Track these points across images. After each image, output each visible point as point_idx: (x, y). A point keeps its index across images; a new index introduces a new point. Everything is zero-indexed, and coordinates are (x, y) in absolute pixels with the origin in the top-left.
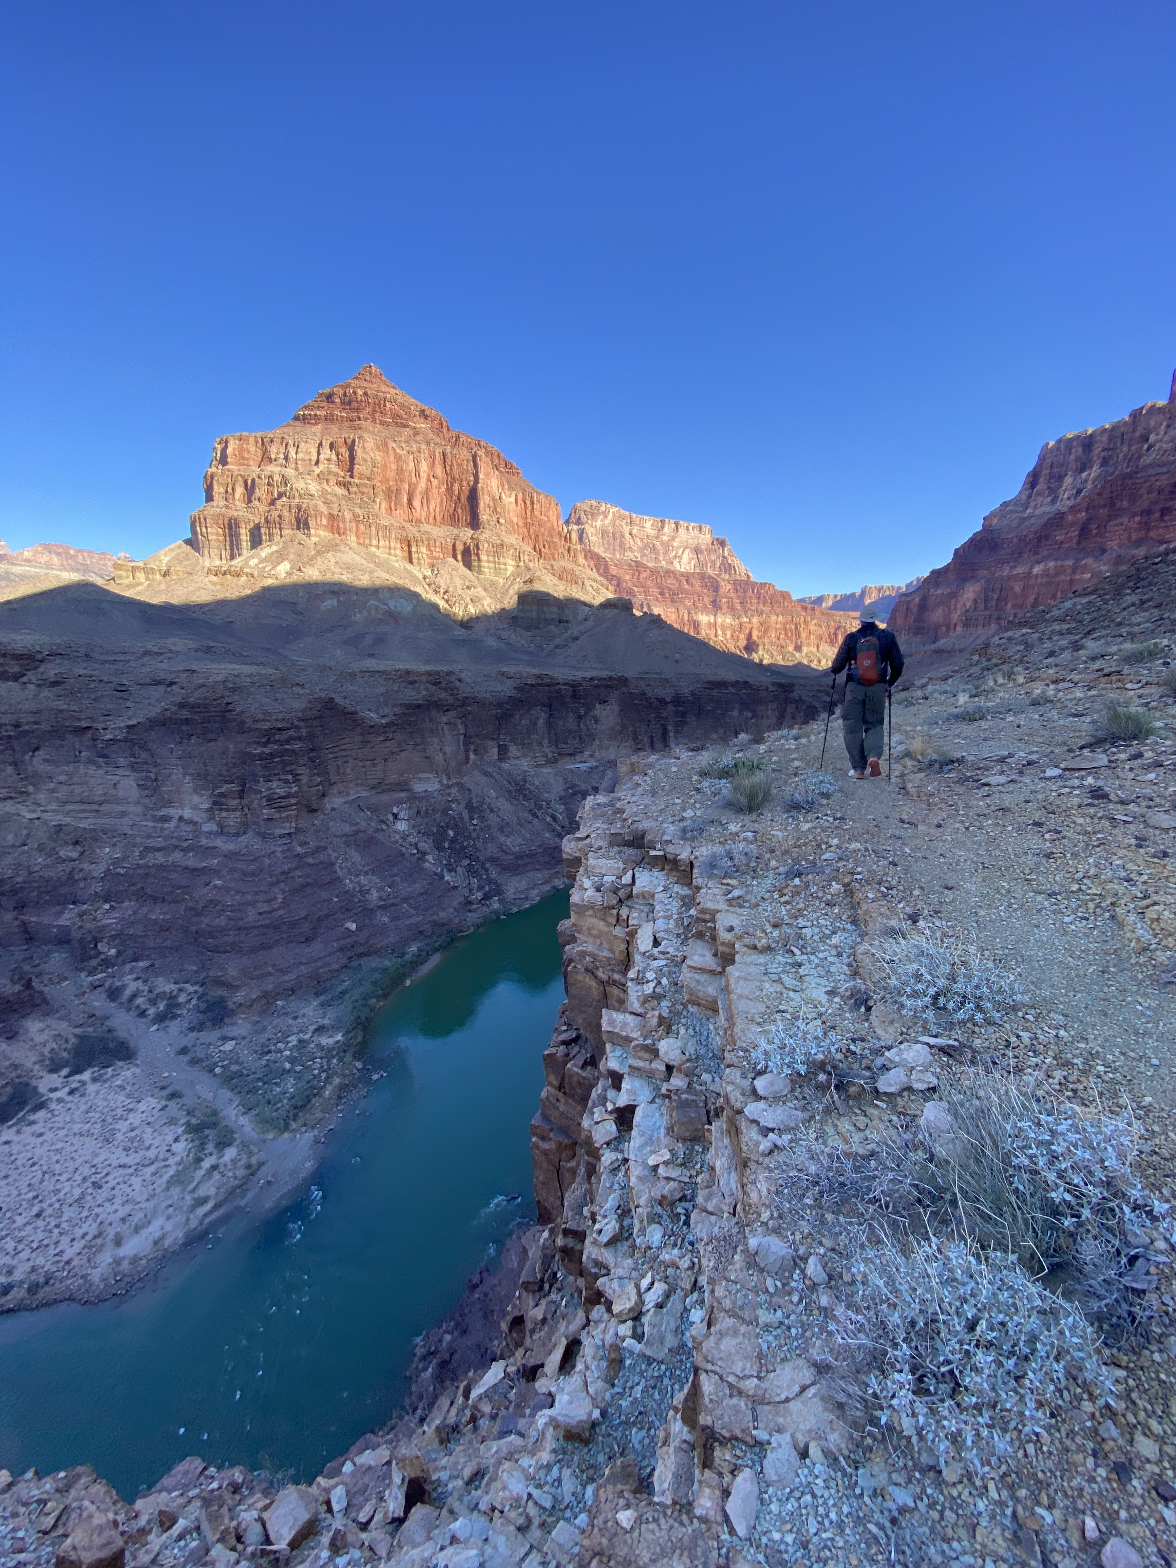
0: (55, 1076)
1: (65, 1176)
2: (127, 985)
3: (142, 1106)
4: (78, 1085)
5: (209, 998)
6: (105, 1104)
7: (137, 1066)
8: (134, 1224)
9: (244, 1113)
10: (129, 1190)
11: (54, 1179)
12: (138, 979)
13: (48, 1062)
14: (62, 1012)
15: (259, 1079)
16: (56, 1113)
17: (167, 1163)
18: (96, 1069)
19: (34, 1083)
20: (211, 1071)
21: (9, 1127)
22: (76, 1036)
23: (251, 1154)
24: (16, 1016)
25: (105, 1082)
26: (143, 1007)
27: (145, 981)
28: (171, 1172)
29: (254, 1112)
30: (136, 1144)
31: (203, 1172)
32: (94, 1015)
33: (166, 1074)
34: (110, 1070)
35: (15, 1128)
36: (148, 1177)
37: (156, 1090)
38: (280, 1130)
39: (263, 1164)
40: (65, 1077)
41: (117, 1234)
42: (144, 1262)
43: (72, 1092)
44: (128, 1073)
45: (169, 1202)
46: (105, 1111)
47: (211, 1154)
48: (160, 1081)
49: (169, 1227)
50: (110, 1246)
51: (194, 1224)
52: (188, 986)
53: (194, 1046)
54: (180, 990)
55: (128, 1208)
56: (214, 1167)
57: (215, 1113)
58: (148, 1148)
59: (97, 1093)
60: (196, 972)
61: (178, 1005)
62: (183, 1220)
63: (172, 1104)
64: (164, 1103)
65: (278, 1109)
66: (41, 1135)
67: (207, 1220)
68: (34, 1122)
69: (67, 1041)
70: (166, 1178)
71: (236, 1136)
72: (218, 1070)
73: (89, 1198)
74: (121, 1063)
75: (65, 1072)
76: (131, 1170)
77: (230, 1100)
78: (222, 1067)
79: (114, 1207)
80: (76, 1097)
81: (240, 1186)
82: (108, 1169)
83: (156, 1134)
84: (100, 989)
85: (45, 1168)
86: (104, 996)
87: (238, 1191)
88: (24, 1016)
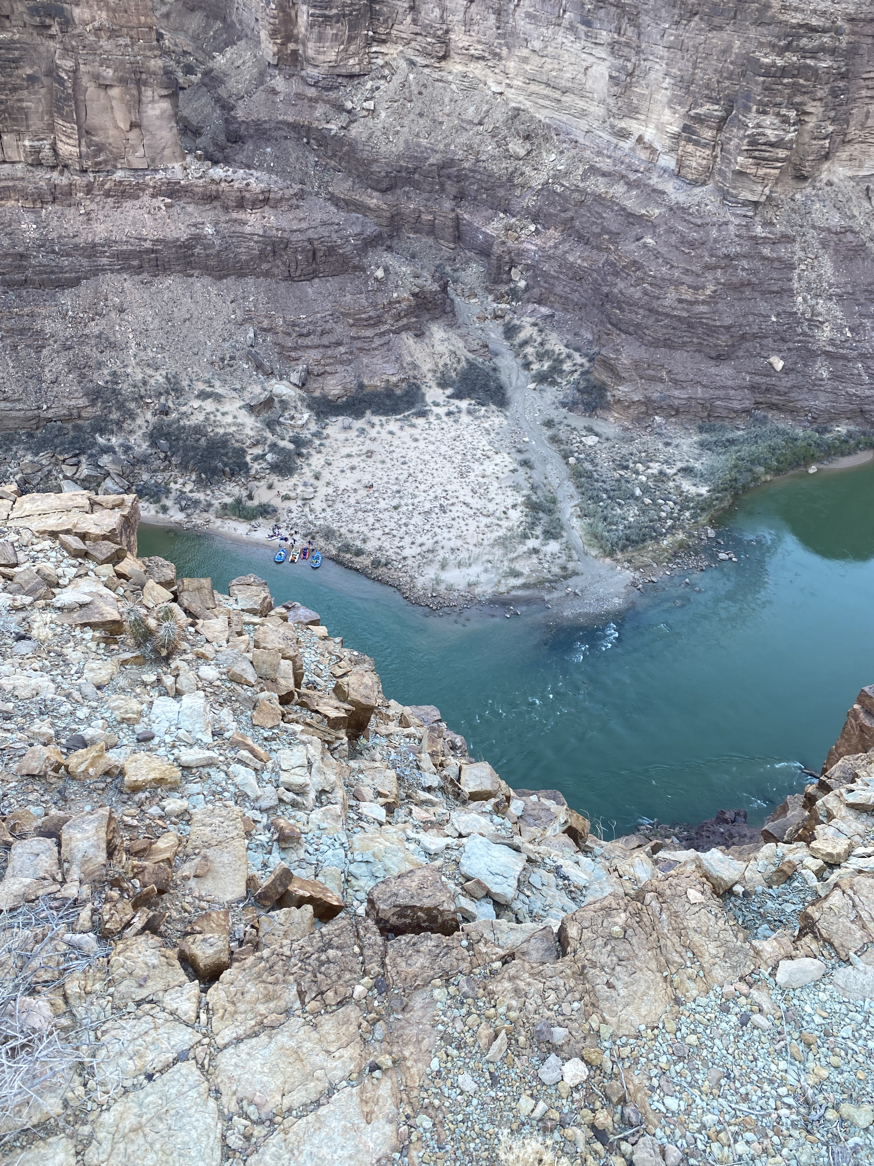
0: (440, 391)
1: (422, 487)
2: (524, 327)
3: (498, 459)
4: (455, 410)
5: (592, 378)
6: (470, 439)
7: (506, 417)
8: (459, 558)
9: (579, 516)
10: (464, 528)
11: (414, 485)
12: (535, 325)
13: (439, 375)
14: (463, 330)
15: (606, 491)
16: (432, 426)
17: (500, 523)
18: (473, 402)
19: (424, 389)
20: (566, 457)
21: (397, 420)
22: (467, 360)
23: (570, 558)
24: (428, 316)
25: (477, 418)
26: (531, 358)
27: (541, 331)
28: (501, 532)
29: (588, 520)
30: (482, 491)
31: (525, 549)
32: (487, 346)
33: (526, 439)
34: (484, 408)
35: (399, 424)
36: (482, 525)
37: (514, 450)
38: (605, 551)
39: (578, 574)
40: (448, 397)
41: (444, 559)
42: (456, 594)
43: (449, 414)
44: (497, 421)
45: (491, 558)
46: (469, 446)
47: (537, 537)
48: (519, 443)
49: (483, 578)
50: (437, 565)
51: (503, 589)
52: (576, 355)
53: (560, 423)
54: (569, 356)
55: (459, 543)
56: (536, 551)
57: (554, 501)
58: (490, 501)
59: (468, 425)
60: (590, 342)
61: (561, 372)
62: (496, 580)
63: (522, 470)
64: (515, 466)
65: (611, 530)
66: (416, 440)
67: (514, 593)
68: (413, 426)
69: (459, 361)
70: (495, 535)
71: (564, 534)
72: (572, 460)
73: (434, 515)
74: (493, 407)
75: (449, 391)
76: (471, 512)
77: (572, 497)
78: (577, 459)
79: (450, 535)
80: (450, 421)
81: (550, 581)
82: (454, 500)
83: (500, 491)
84: (500, 321)
85: (411, 471)
86: (501, 329)
87: (547, 584)
88: (434, 319)
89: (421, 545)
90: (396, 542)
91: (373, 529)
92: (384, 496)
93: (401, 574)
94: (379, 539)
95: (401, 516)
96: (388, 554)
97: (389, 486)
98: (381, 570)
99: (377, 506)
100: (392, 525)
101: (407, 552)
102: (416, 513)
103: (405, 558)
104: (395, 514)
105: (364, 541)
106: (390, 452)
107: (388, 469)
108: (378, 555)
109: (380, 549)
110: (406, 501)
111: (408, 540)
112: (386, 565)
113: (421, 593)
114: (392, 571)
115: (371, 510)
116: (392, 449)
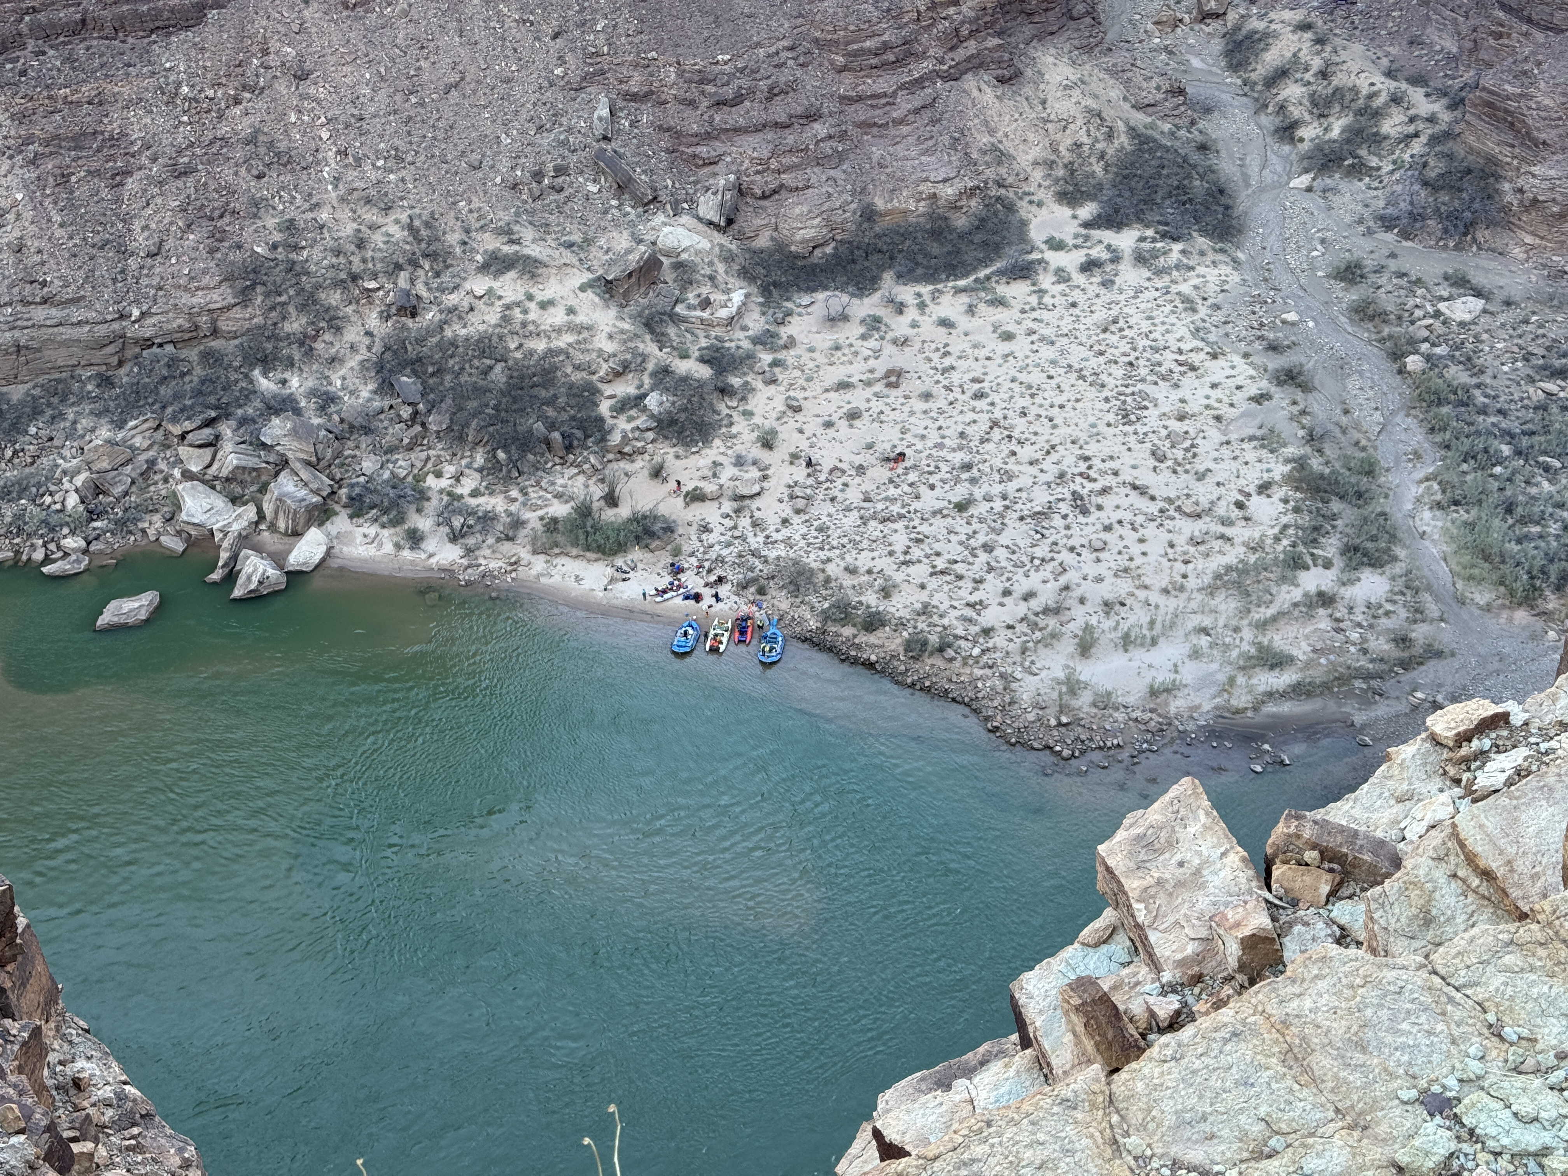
0: (1066, 212)
1: (1026, 453)
2: (1276, 35)
3: (1217, 370)
4: (1105, 256)
5: (1460, 150)
6: (1145, 326)
7: (1236, 263)
8: (1124, 626)
9: (1439, 505)
10: (1136, 549)
11: (1006, 447)
12: (1304, 27)
13: (1060, 172)
14: (1120, 58)
15: (1509, 436)
16: (1047, 300)
17: (1229, 531)
18: (1150, 233)
19: (1024, 209)
20: (1397, 356)
21: (958, 291)
22: (1132, 130)
23: (1418, 614)
24: (1028, 30)
25: (1159, 272)
26: (1296, 112)
27: (1320, 41)
28: (1233, 556)
29: (1462, 515)
30: (1179, 454)
31: (1297, 595)
32: (1181, 92)
33: (1291, 317)
34: (1177, 247)
35: (964, 299)
36: (1181, 540)
37: (1258, 346)
38: (1512, 593)
39: (1439, 654)
40: (1086, 225)
41: (1088, 628)
42: (1120, 716)
43: (1089, 266)
44: (1212, 275)
45: (1207, 622)
46: (1142, 343)
47: (1328, 565)
48: (1273, 327)
49: (1190, 672)
50: (1068, 646)
51: (1240, 699)
52: (1416, 95)
53: (1380, 270)
54: (1396, 99)
55: (1124, 586)
56: (1325, 599)
57: (1369, 470)
58: (1201, 477)
59: (1138, 291)
60: (1452, 59)
61: (1377, 140)
62: (1222, 677)
63: (1281, 397)
64: (1264, 384)
65: (1527, 537)
66: (1008, 337)
67: (1271, 708)
68: (1000, 302)
69: (1110, 135)
70: (1217, 563)
71: (1400, 552)
72: (1414, 362)
73: (1057, 521)
74: (1202, 242)
75: (1087, 211)
76: (1153, 508)
77: (1417, 455)
78: (1428, 358)
79: (1101, 569)
80: (1091, 283)
81: (1368, 676)
82: (1109, 480)
83: (1226, 452)
84: (1215, 25)
85: (998, 414)
86: (1217, 45)
87: (1358, 684)
88: (1044, 35)
89: (1028, 596)
90: (965, 592)
91: (905, 563)
92: (932, 480)
93: (978, 672)
94: (923, 587)
95: (976, 526)
96: (945, 622)
97: (943, 453)
98: (930, 663)
99: (916, 505)
100: (954, 550)
101: (991, 617)
102: (1011, 518)
103: (987, 632)
104: (959, 523)
105: (886, 593)
106: (945, 371)
107: (941, 412)
108: (921, 626)
109: (925, 610)
110: (985, 488)
111: (993, 585)
112: (941, 650)
113: (1031, 717)
114: (958, 663)
115: (901, 516)
116: (947, 362)
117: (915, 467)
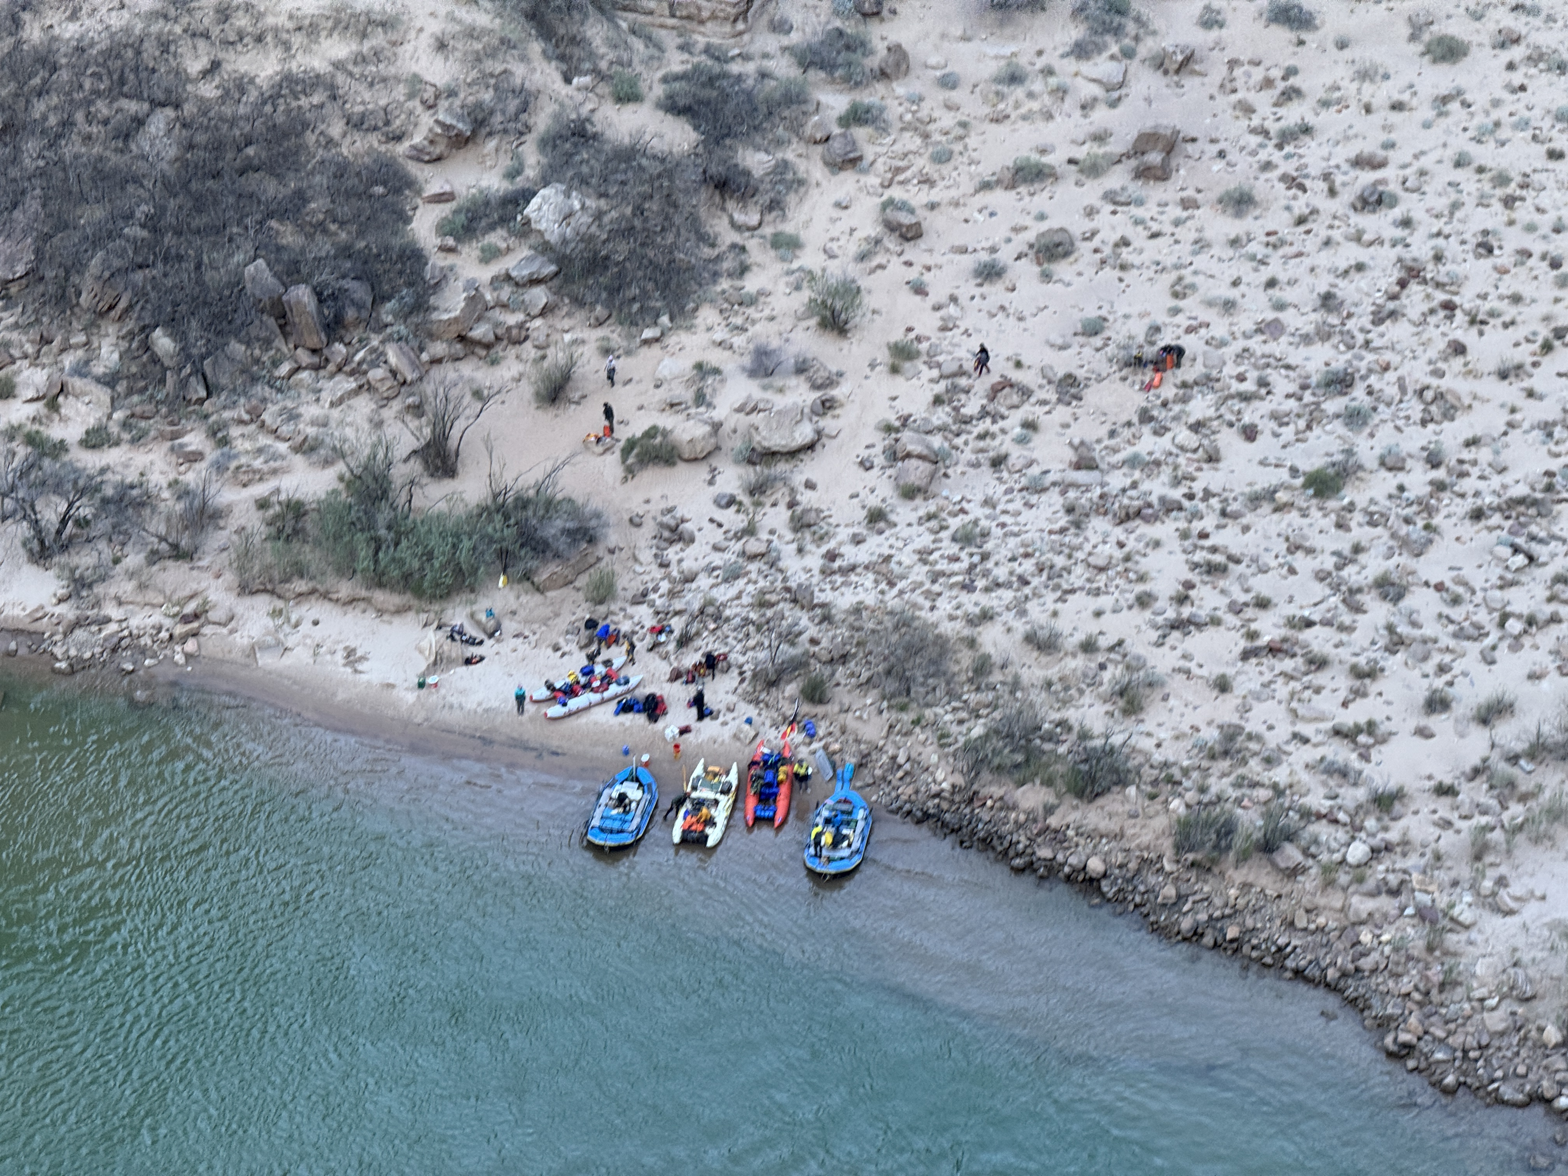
1: (1492, 346)
85: (1422, 249)
89: (1491, 713)
90: (1330, 700)
91: (1179, 625)
92: (1251, 414)
93: (1362, 905)
94: (1223, 686)
95: (1359, 532)
96: (1280, 775)
97: (1279, 347)
98: (1240, 881)
99: (1208, 478)
100: (1304, 594)
103: (1386, 803)
104: (1317, 525)
105: (1130, 700)
106: (1286, 138)
107: (1275, 241)
108: (1216, 785)
109: (1230, 746)
110: (1385, 437)
111: (1403, 683)
112: (1267, 847)
113: (1496, 1021)
114: (1309, 882)
115: (1170, 507)
116: (1293, 114)
117: (1207, 382)
